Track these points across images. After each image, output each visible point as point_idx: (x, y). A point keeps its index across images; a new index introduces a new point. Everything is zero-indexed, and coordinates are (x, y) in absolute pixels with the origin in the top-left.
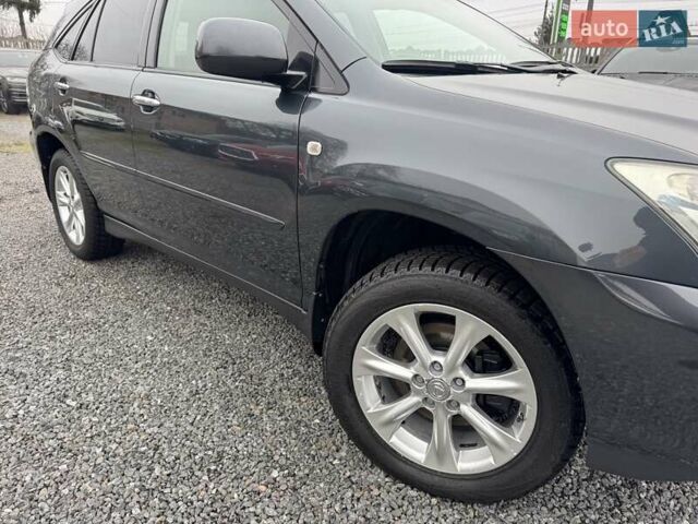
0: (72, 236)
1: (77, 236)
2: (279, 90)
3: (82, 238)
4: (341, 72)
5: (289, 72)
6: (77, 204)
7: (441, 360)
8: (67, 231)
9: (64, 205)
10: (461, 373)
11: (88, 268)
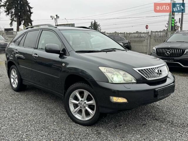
0: (14, 86)
1: (15, 86)
2: (59, 55)
3: (16, 86)
4: (68, 53)
5: (61, 52)
6: (16, 77)
7: (83, 99)
8: (12, 84)
9: (12, 78)
10: (86, 101)
11: (17, 93)
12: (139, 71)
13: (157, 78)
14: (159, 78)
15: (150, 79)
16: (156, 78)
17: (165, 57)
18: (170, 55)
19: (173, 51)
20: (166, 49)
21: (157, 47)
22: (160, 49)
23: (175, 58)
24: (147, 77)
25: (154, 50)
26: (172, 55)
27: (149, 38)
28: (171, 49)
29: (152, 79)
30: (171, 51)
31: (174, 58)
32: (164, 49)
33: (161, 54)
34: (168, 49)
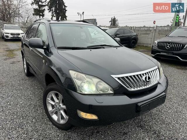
0: (25, 71)
2: (44, 50)
4: (50, 48)
5: (44, 47)
7: (58, 102)
10: (61, 104)
12: (119, 78)
13: (143, 88)
14: (146, 87)
15: (133, 89)
16: (141, 88)
17: (165, 51)
18: (170, 49)
19: (173, 45)
20: (167, 43)
21: (159, 41)
22: (161, 42)
23: (175, 52)
24: (128, 87)
25: (156, 43)
26: (172, 49)
27: (154, 31)
28: (172, 43)
29: (136, 89)
30: (171, 45)
31: (173, 52)
32: (165, 43)
33: (161, 48)
34: (169, 43)
